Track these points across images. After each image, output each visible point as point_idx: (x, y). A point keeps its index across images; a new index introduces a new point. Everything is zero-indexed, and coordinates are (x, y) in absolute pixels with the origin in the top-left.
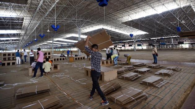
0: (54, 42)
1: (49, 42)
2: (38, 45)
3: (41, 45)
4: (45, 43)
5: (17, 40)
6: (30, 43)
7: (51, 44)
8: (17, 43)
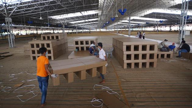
0: (131, 22)
1: (123, 21)
2: (113, 25)
3: (115, 25)
4: (120, 23)
5: (96, 21)
6: (107, 24)
7: (128, 24)
8: (97, 23)
